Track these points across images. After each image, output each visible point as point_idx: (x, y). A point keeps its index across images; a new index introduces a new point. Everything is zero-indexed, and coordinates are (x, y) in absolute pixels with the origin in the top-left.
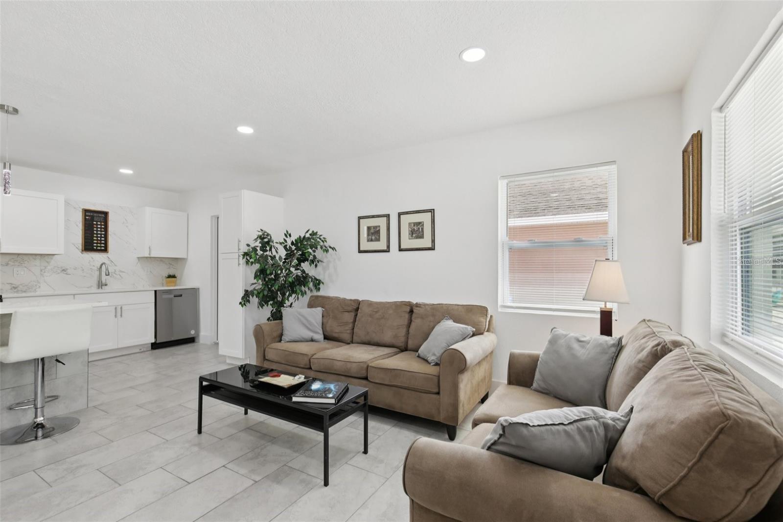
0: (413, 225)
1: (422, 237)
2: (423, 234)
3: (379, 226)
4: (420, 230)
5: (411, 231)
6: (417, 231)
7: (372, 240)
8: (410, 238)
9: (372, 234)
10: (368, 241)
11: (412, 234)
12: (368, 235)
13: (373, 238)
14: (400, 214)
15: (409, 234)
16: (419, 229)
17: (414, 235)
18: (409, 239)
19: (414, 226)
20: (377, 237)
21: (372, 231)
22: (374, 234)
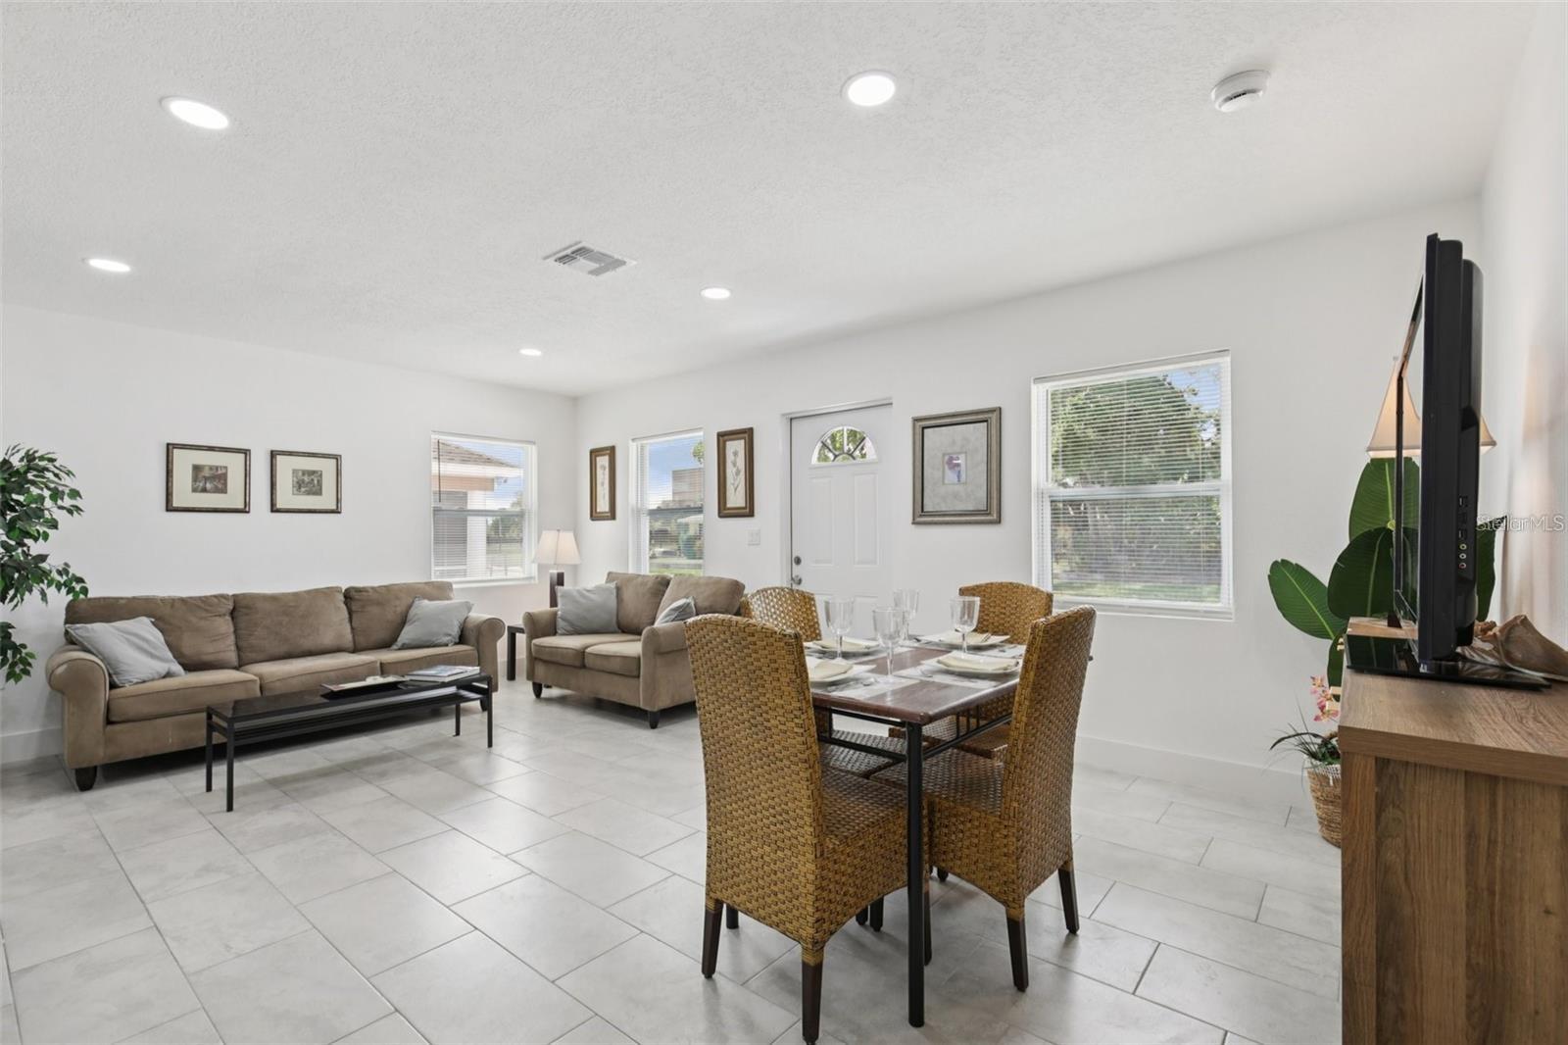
0: (300, 474)
1: (319, 492)
2: (321, 489)
3: (226, 468)
4: (316, 482)
5: (298, 483)
6: (309, 483)
7: (204, 490)
8: (295, 492)
9: (206, 479)
10: (194, 490)
11: (300, 487)
12: (195, 479)
13: (208, 486)
14: (273, 455)
15: (293, 487)
16: (313, 480)
17: (303, 489)
18: (293, 494)
19: (303, 474)
20: (220, 486)
21: (207, 473)
22: (211, 480)
